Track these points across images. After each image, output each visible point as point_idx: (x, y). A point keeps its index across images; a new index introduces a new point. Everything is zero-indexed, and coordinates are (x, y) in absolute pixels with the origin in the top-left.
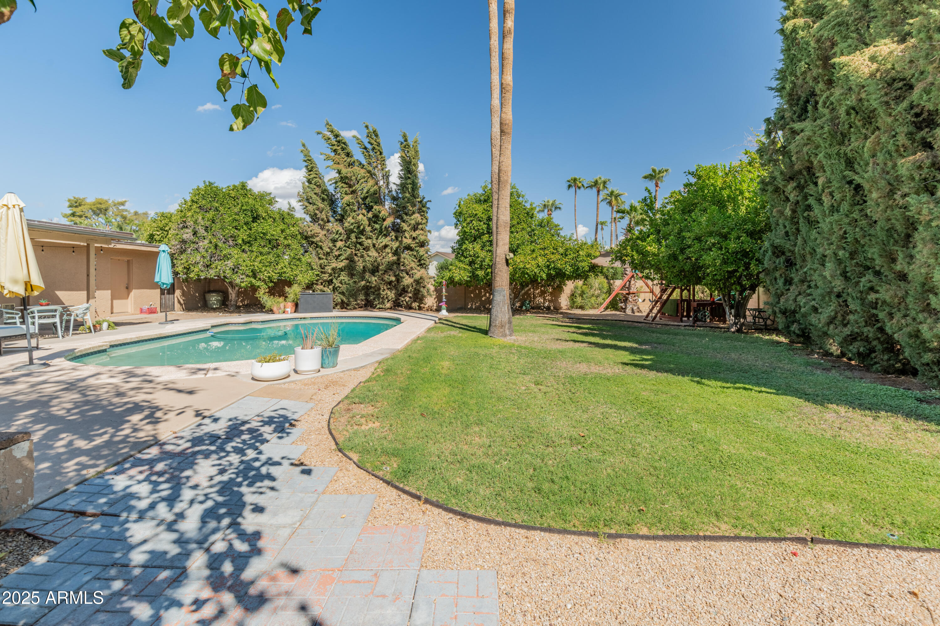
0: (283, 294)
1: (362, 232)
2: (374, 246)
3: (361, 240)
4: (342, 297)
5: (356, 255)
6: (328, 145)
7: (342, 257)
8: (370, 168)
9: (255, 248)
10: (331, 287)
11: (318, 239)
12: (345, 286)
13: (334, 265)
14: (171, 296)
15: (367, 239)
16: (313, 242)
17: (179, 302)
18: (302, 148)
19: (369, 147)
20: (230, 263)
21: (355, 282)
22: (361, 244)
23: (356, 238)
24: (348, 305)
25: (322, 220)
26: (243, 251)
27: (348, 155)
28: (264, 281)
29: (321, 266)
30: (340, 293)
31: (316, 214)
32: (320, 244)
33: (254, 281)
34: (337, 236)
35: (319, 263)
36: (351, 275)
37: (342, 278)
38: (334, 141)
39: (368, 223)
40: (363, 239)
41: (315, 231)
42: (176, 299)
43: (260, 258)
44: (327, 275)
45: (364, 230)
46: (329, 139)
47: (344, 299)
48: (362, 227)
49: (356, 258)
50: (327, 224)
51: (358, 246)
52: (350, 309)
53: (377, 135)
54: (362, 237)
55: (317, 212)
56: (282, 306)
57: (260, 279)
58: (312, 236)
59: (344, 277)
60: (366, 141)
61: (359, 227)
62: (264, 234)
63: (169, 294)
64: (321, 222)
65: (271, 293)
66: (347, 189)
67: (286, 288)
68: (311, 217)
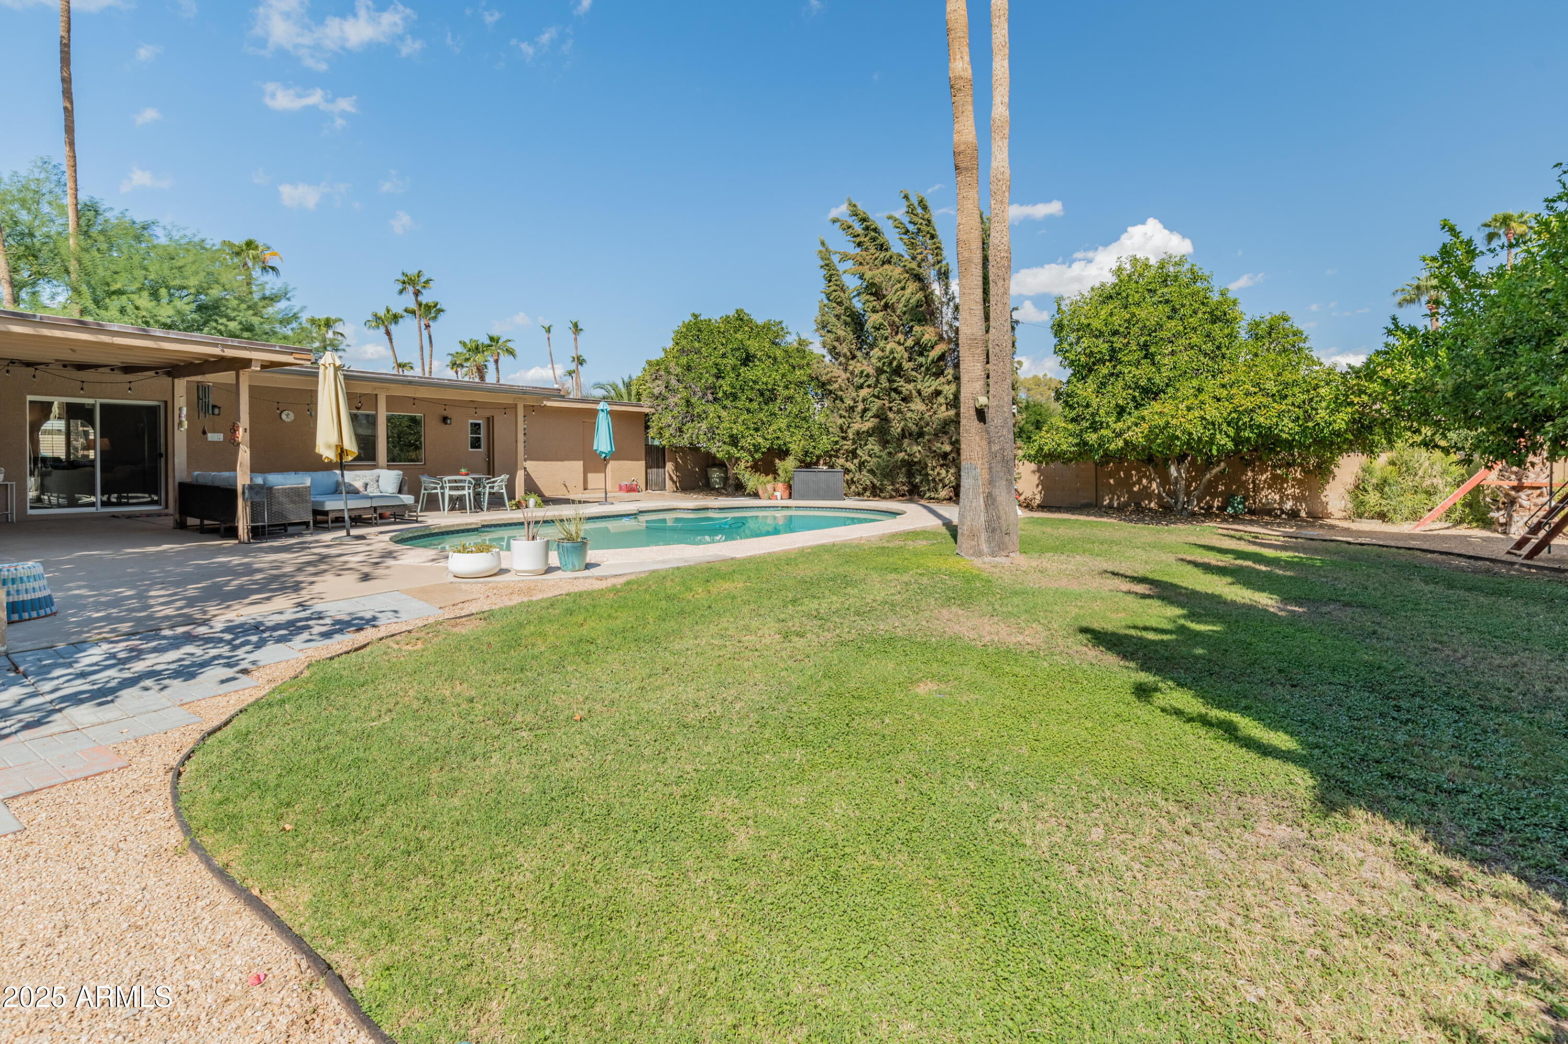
0: (772, 471)
1: (898, 371)
2: (919, 392)
3: (895, 385)
4: (871, 477)
5: (890, 409)
6: (849, 238)
7: (870, 414)
8: (914, 265)
9: (739, 404)
10: (856, 461)
11: (836, 386)
12: (875, 460)
13: (856, 427)
14: (661, 470)
15: (909, 381)
16: (831, 392)
17: (671, 479)
18: (821, 249)
19: (911, 228)
20: (704, 426)
21: (890, 453)
22: (896, 390)
23: (889, 381)
24: (881, 491)
25: (845, 356)
26: (725, 407)
27: (882, 247)
28: (749, 451)
29: (841, 428)
30: (869, 471)
31: (835, 348)
32: (840, 393)
33: (733, 450)
34: (862, 381)
35: (838, 424)
36: (885, 443)
37: (870, 446)
38: (858, 228)
39: (906, 355)
40: (900, 382)
41: (833, 374)
42: (667, 474)
43: (742, 418)
44: (849, 443)
45: (900, 366)
46: (849, 227)
47: (876, 481)
48: (895, 363)
49: (890, 415)
50: (851, 362)
51: (893, 394)
53: (925, 208)
54: (898, 379)
55: (836, 343)
56: (769, 487)
57: (742, 448)
58: (829, 382)
59: (873, 445)
60: (906, 220)
61: (891, 363)
62: (755, 382)
63: (658, 467)
64: (842, 359)
65: (756, 467)
66: (875, 303)
67: (777, 461)
68: (830, 352)
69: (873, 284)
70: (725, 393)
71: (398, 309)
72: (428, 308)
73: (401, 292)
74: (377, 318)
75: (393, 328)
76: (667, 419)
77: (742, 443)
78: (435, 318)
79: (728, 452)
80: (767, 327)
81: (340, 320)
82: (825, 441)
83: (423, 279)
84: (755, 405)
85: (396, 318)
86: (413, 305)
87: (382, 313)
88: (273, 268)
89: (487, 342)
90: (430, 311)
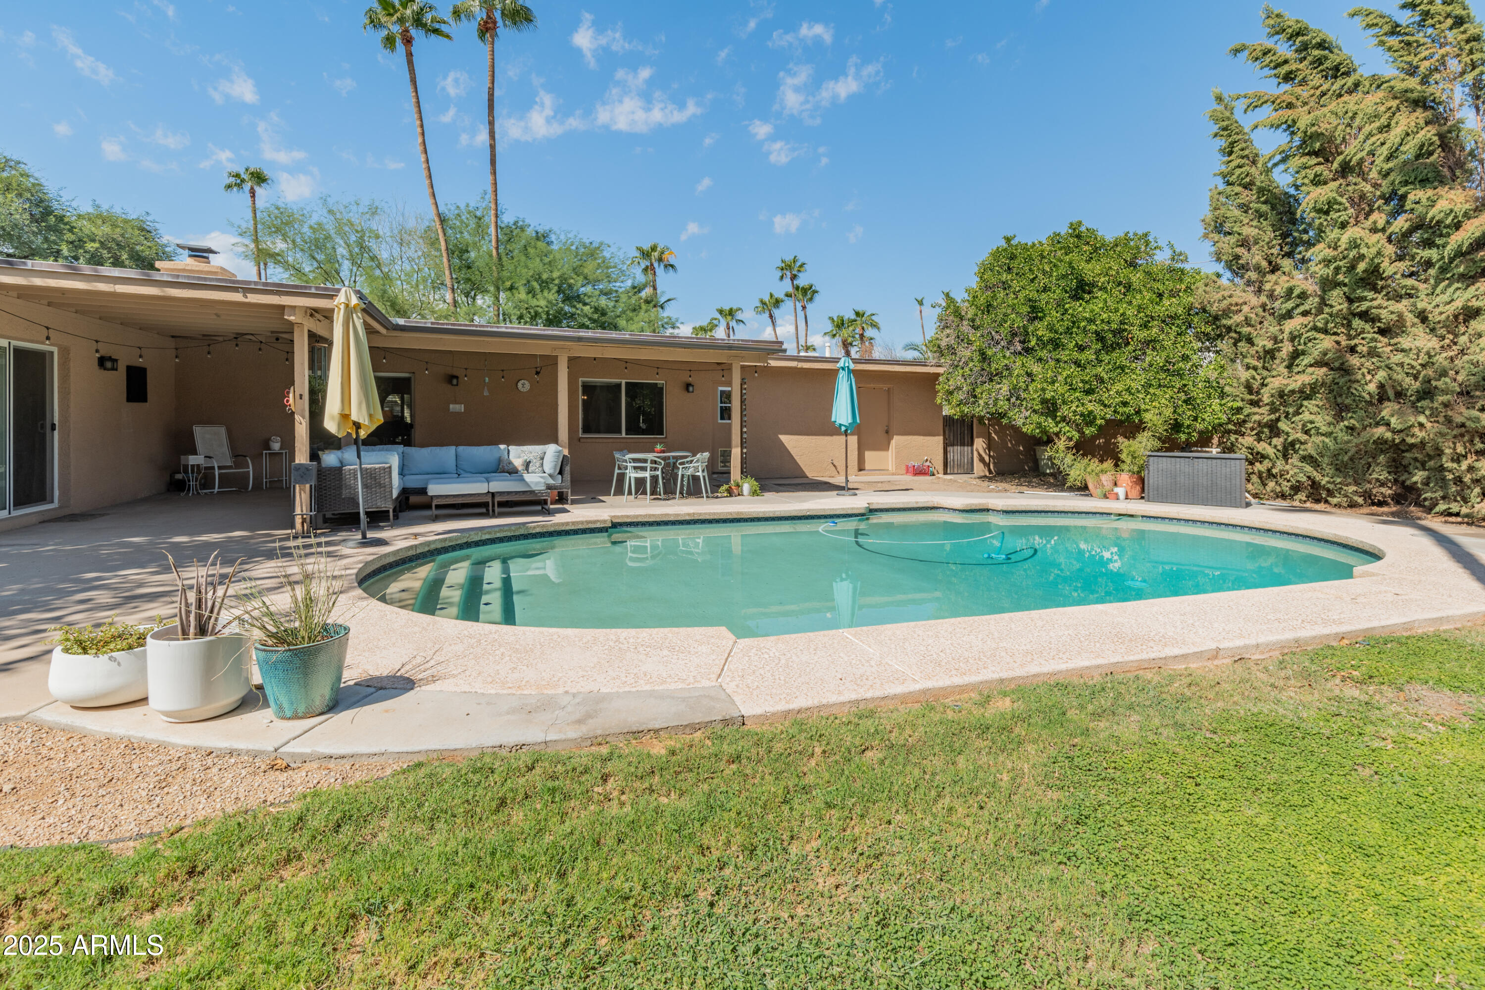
0: (1111, 454)
1: (1370, 279)
3: (1364, 306)
4: (1308, 468)
5: (1353, 350)
6: (1268, 71)
7: (1306, 361)
9: (1064, 355)
10: (1278, 441)
11: (1238, 318)
12: (1318, 439)
13: (1275, 383)
14: (967, 449)
16: (1229, 329)
17: (982, 459)
18: (1215, 106)
21: (1351, 428)
22: (1364, 316)
23: (1350, 300)
24: (1330, 493)
25: (1258, 268)
26: (1039, 361)
27: (1335, 72)
29: (1249, 388)
30: (1303, 459)
31: (1237, 257)
32: (1246, 330)
33: (1048, 422)
34: (1290, 305)
35: (1243, 380)
36: (1340, 411)
37: (1306, 416)
38: (1285, 53)
39: (1390, 249)
40: (1375, 302)
41: (1234, 300)
42: (975, 454)
43: (1066, 374)
44: (1264, 410)
45: (1375, 272)
47: (1318, 477)
48: (1362, 266)
49: (1354, 361)
50: (1269, 277)
51: (1357, 323)
52: (1338, 506)
54: (1370, 295)
55: (1240, 251)
56: (1106, 479)
57: (1064, 419)
58: (1226, 313)
59: (1312, 414)
61: (1352, 267)
62: (1091, 321)
63: (963, 444)
64: (1253, 275)
65: (1083, 448)
66: (1319, 169)
67: (1120, 439)
68: (1229, 266)
69: (1317, 136)
70: (1039, 339)
71: (780, 295)
72: (805, 291)
73: (782, 278)
74: (763, 303)
75: (776, 312)
76: (957, 380)
77: (1064, 411)
78: (811, 299)
79: (1039, 425)
80: (1123, 242)
81: (740, 309)
82: (1217, 408)
83: (798, 264)
84: (1089, 355)
85: (777, 303)
86: (790, 289)
87: (767, 299)
88: (672, 266)
89: (853, 317)
90: (807, 293)
